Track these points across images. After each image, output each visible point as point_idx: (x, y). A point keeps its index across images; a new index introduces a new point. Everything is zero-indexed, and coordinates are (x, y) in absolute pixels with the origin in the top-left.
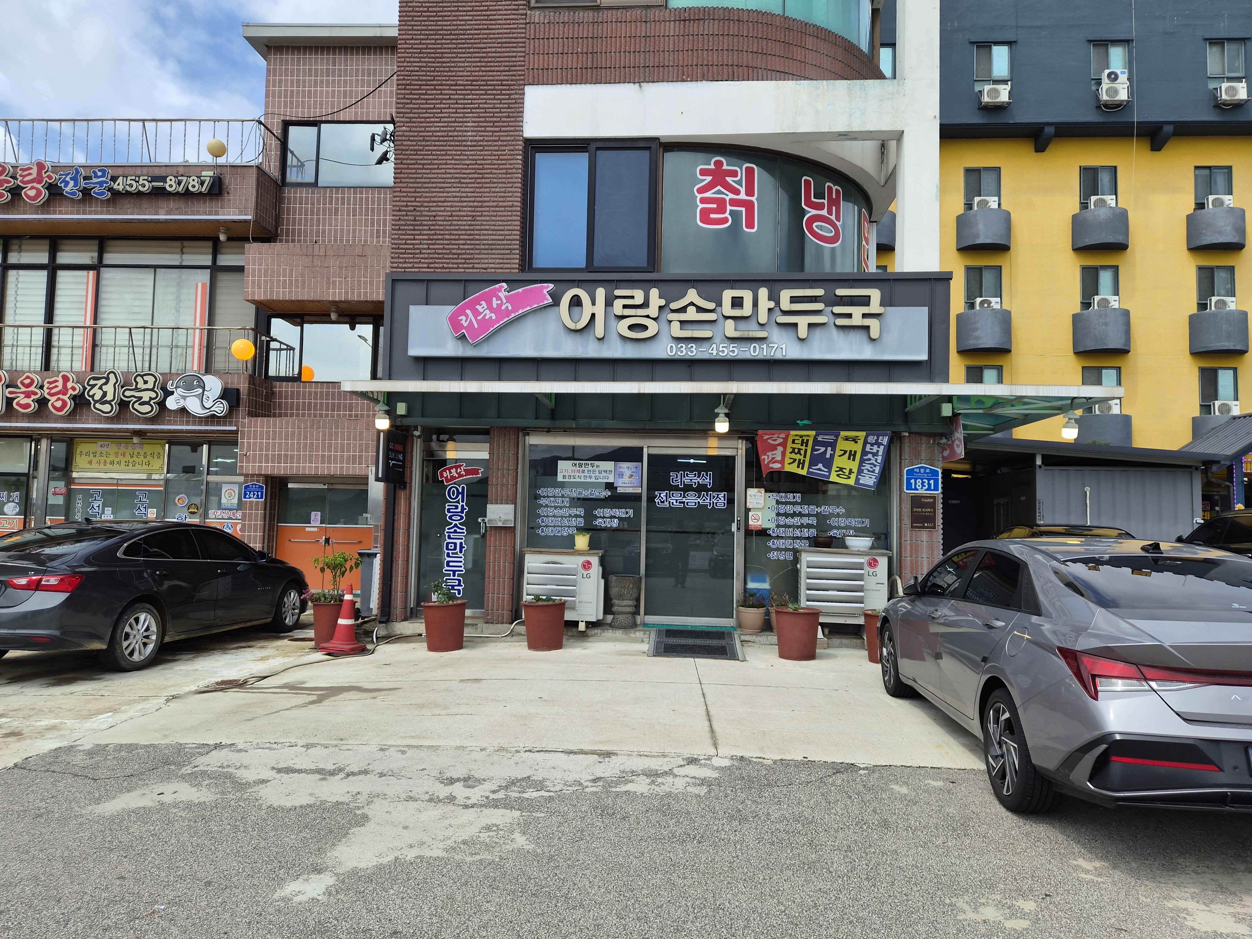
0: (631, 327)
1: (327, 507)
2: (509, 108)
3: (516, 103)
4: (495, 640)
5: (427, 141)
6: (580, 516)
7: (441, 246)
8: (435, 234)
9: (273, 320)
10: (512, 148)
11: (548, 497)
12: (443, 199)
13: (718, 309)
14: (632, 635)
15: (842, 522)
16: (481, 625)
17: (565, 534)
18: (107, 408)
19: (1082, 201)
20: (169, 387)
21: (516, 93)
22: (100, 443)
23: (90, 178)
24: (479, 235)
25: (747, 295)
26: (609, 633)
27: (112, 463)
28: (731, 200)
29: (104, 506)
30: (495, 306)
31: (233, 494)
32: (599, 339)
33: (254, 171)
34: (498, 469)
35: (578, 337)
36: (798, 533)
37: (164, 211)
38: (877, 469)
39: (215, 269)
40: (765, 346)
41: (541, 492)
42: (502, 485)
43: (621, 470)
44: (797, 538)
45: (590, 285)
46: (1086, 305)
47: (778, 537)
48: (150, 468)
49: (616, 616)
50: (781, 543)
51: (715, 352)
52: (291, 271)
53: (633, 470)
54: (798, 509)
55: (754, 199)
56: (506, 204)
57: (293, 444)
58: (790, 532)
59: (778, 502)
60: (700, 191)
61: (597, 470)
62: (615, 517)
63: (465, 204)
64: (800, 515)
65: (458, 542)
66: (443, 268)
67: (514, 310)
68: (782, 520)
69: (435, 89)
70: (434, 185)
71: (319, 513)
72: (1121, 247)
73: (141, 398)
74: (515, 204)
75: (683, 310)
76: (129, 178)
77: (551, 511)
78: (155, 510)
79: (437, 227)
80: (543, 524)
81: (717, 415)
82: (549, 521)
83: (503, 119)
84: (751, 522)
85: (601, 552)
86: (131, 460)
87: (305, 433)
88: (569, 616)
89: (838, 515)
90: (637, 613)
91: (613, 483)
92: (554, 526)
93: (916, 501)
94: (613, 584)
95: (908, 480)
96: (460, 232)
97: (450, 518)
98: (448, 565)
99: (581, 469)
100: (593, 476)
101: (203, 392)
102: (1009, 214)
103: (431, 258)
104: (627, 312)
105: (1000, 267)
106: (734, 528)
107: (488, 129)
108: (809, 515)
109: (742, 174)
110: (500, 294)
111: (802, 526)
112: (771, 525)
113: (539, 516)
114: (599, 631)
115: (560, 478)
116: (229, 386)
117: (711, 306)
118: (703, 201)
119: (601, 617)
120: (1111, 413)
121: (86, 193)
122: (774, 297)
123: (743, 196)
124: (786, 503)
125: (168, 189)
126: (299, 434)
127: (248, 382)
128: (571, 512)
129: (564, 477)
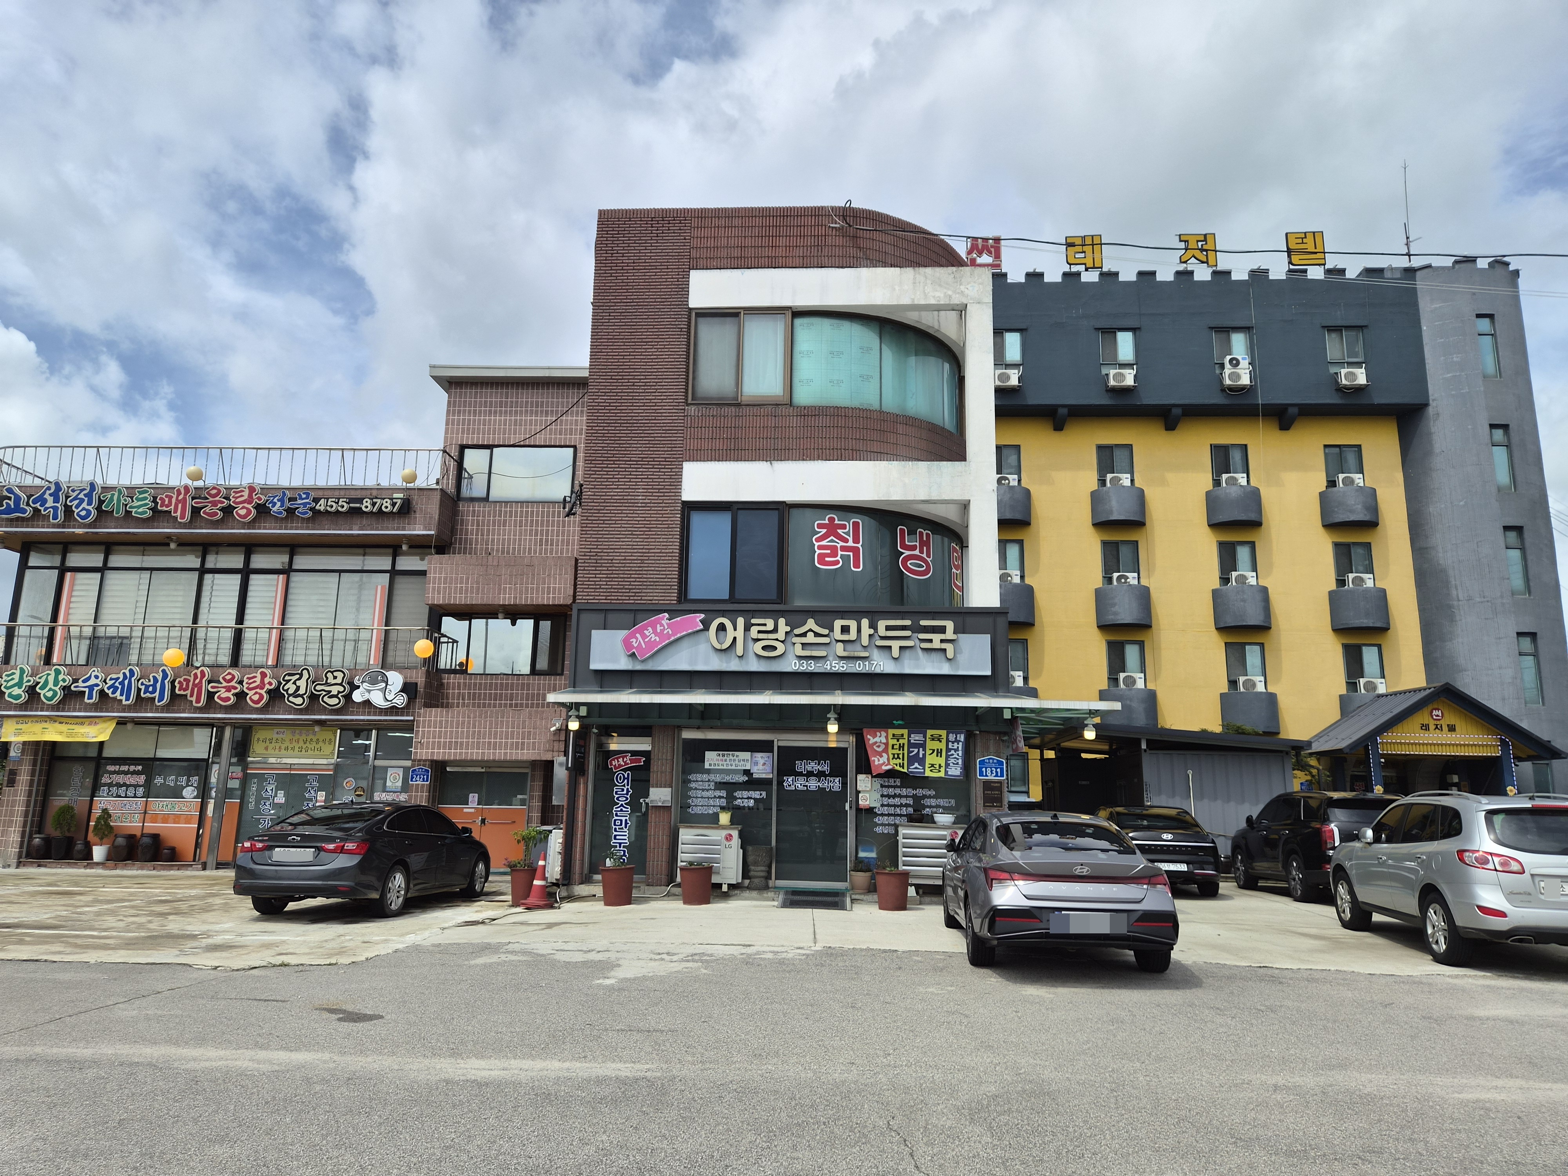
0: (764, 648)
1: (484, 790)
2: (671, 478)
3: (676, 475)
4: (656, 899)
5: (607, 503)
6: (723, 797)
7: (617, 583)
8: (612, 574)
9: (444, 618)
10: (673, 508)
11: (697, 781)
12: (619, 547)
13: (831, 634)
14: (765, 895)
15: (933, 802)
16: (643, 887)
17: (711, 812)
18: (299, 701)
19: (1215, 478)
20: (356, 682)
21: (676, 468)
22: (276, 730)
23: (295, 499)
24: (646, 574)
25: (853, 624)
26: (747, 894)
27: (287, 749)
28: (841, 547)
29: (277, 789)
30: (659, 631)
31: (398, 777)
32: (739, 657)
33: (439, 493)
34: (659, 759)
35: (723, 655)
36: (898, 811)
37: (357, 527)
38: (960, 761)
39: (394, 573)
40: (867, 663)
41: (692, 777)
42: (662, 772)
43: (756, 759)
44: (898, 815)
45: (733, 615)
46: (1225, 580)
47: (882, 815)
48: (322, 753)
49: (752, 880)
50: (885, 820)
51: (829, 667)
52: (468, 579)
53: (766, 759)
54: (898, 791)
55: (859, 545)
56: (667, 551)
57: (462, 732)
58: (892, 810)
59: (882, 786)
60: (817, 540)
61: (737, 759)
62: (751, 798)
63: (636, 551)
64: (900, 796)
65: (624, 819)
66: (618, 599)
67: (674, 634)
68: (886, 801)
69: (614, 464)
70: (612, 536)
71: (477, 795)
72: (1256, 524)
73: (330, 692)
74: (675, 551)
75: (804, 635)
76: (330, 500)
77: (699, 793)
78: (324, 793)
79: (614, 568)
80: (693, 804)
81: (829, 719)
82: (699, 801)
83: (666, 487)
84: (860, 802)
85: (740, 827)
86: (304, 746)
87: (474, 722)
88: (715, 879)
89: (930, 797)
90: (768, 877)
91: (750, 770)
92: (702, 806)
93: (987, 785)
94: (750, 853)
95: (981, 769)
96: (631, 572)
97: (618, 799)
98: (615, 839)
99: (724, 758)
100: (734, 764)
101: (386, 686)
102: (1142, 491)
103: (608, 592)
104: (761, 636)
105: (1137, 542)
106: (847, 807)
107: (654, 494)
108: (906, 797)
109: (850, 527)
110: (663, 622)
111: (901, 805)
112: (877, 805)
113: (690, 797)
114: (738, 892)
115: (707, 766)
116: (408, 680)
117: (826, 632)
118: (820, 547)
119: (740, 881)
120: (1255, 690)
121: (291, 512)
122: (873, 626)
123: (851, 543)
124: (889, 787)
125: (364, 509)
126: (469, 723)
127: (425, 677)
128: (715, 794)
129: (710, 765)
